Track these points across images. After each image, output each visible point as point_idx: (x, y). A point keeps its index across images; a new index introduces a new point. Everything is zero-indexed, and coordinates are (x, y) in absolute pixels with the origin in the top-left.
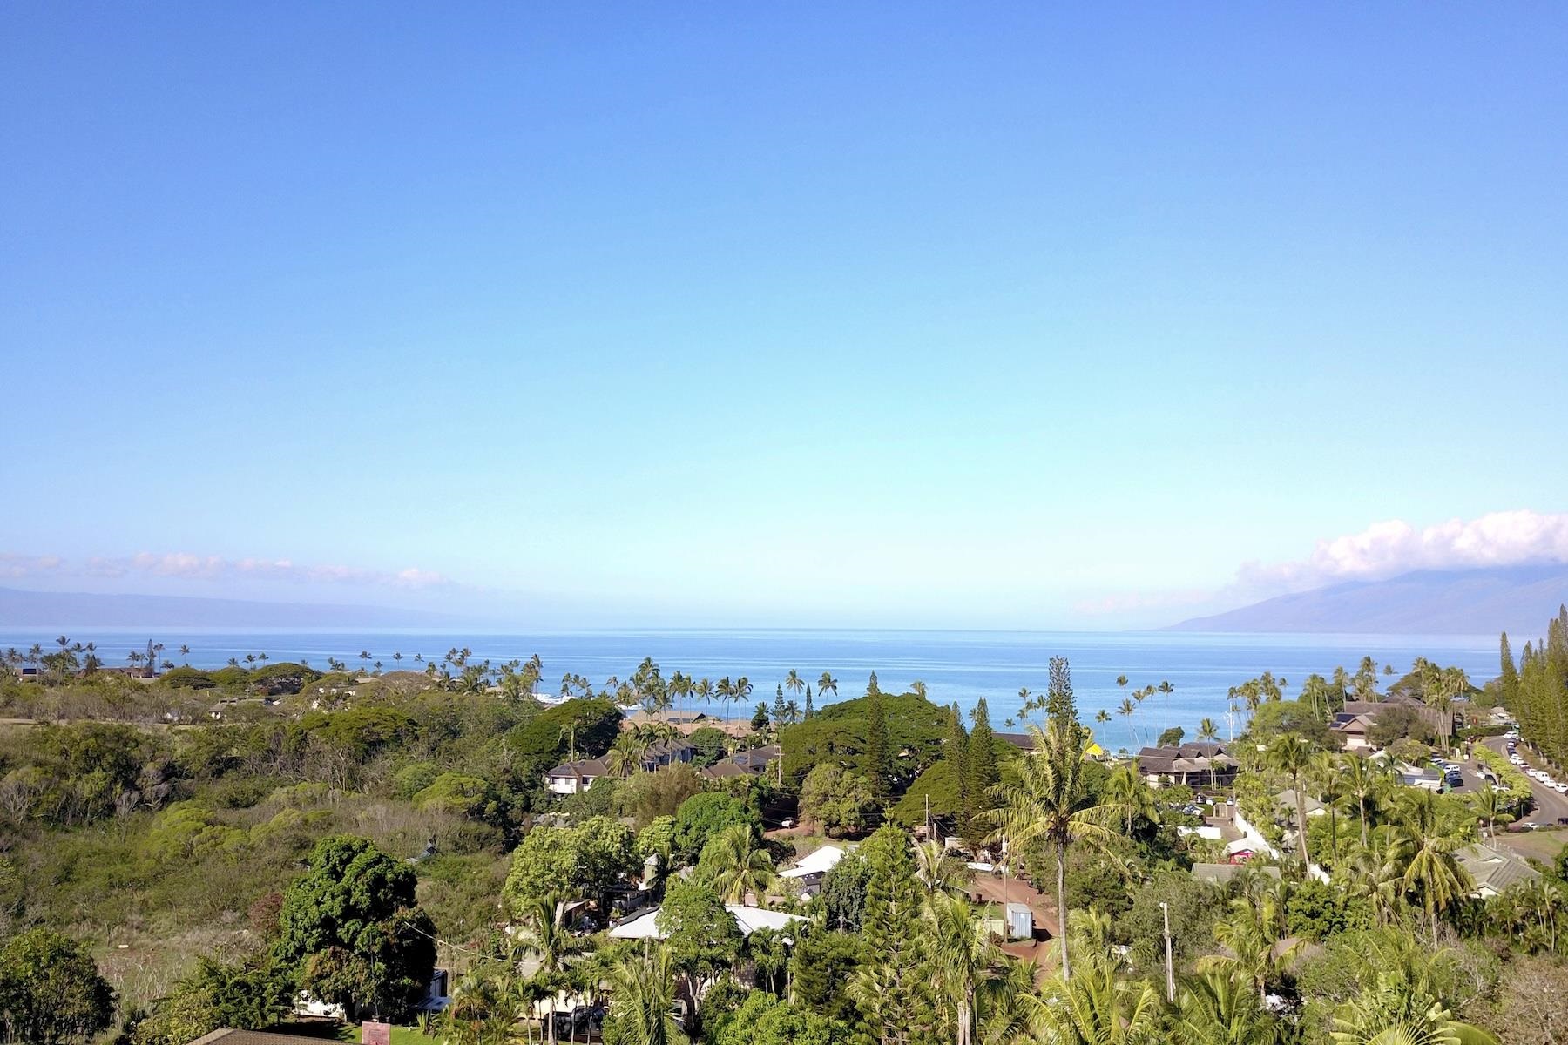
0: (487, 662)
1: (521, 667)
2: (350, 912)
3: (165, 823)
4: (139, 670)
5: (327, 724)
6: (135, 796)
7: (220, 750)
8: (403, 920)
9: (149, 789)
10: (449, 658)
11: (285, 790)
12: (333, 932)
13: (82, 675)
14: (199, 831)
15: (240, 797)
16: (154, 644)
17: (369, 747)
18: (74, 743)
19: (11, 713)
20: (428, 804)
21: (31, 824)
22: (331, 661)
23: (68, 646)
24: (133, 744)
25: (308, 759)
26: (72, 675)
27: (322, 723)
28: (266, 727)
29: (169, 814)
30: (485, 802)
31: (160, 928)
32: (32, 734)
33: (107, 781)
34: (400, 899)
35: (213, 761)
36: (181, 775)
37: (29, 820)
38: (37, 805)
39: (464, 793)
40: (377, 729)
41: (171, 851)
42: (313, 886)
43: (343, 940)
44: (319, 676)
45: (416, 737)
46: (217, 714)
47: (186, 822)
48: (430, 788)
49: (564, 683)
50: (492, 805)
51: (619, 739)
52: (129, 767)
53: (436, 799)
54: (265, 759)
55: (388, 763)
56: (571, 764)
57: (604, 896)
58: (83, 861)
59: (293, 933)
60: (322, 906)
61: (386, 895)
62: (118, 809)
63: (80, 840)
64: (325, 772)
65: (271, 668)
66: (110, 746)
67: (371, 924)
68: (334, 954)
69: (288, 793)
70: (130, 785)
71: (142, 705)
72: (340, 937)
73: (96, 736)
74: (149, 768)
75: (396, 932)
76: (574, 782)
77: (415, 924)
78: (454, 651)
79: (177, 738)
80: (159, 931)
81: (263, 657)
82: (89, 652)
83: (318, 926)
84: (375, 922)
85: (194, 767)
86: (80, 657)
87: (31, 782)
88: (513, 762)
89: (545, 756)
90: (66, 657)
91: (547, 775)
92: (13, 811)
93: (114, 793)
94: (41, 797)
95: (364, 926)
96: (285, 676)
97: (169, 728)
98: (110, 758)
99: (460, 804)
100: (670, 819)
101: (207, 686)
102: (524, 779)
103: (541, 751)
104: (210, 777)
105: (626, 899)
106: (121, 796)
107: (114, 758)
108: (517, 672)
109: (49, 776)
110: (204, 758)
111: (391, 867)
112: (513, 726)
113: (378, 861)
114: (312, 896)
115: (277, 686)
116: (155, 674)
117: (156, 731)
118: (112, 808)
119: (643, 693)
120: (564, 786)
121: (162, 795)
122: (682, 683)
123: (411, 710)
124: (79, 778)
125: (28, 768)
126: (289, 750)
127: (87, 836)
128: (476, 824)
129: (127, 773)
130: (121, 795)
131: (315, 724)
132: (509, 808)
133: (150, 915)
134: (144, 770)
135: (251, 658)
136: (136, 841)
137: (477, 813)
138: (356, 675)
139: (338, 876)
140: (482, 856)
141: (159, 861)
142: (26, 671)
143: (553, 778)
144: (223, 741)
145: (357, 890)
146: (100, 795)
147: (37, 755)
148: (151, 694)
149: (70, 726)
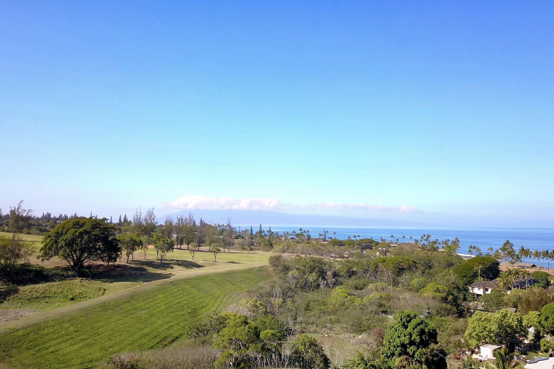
0: (437, 240)
1: (450, 242)
2: (412, 343)
3: (335, 293)
4: (322, 239)
5: (384, 261)
6: (325, 282)
7: (351, 268)
8: (434, 349)
9: (329, 280)
10: (422, 238)
11: (373, 284)
12: (406, 349)
13: (306, 240)
14: (346, 297)
15: (358, 286)
16: (326, 231)
17: (400, 271)
18: (307, 263)
19: (289, 251)
20: (425, 295)
21: (296, 288)
22: (381, 238)
23: (302, 231)
24: (324, 264)
25: (379, 273)
26: (303, 240)
27: (383, 261)
28: (364, 261)
29: (336, 290)
30: (448, 295)
31: (336, 330)
32: (295, 259)
33: (317, 276)
34: (431, 340)
35: (348, 272)
36: (338, 276)
37: (296, 287)
38: (298, 282)
39: (439, 291)
40: (402, 264)
41: (338, 303)
42: (396, 330)
43: (409, 354)
44: (378, 243)
45: (417, 268)
46: (346, 255)
47: (342, 293)
48: (425, 288)
49: (470, 249)
50: (450, 297)
51: (501, 274)
52: (323, 272)
53: (428, 292)
54: (364, 272)
55: (407, 277)
56: (480, 282)
57: (510, 344)
58: (311, 303)
59: (389, 347)
60: (400, 338)
61: (426, 338)
62: (321, 286)
63: (311, 296)
64: (385, 279)
65: (362, 240)
66: (317, 265)
67: (420, 349)
68: (406, 359)
69: (374, 286)
70: (324, 278)
71: (324, 251)
72: (408, 352)
73: (313, 261)
74: (329, 273)
75: (431, 354)
76: (482, 290)
77: (438, 352)
78: (424, 236)
79: (336, 263)
80: (336, 331)
81: (359, 236)
82: (307, 233)
83: (399, 347)
84: (422, 348)
85: (342, 273)
86: (305, 234)
87: (296, 275)
88: (455, 280)
89: (467, 278)
90: (301, 234)
91: (470, 286)
92: (291, 284)
93: (319, 281)
94: (299, 280)
95: (418, 349)
96: (366, 243)
97: (334, 260)
98: (317, 269)
99: (438, 296)
100: (538, 313)
101: (342, 245)
102: (461, 287)
103: (465, 276)
104: (347, 277)
105: (521, 347)
106: (322, 283)
107: (319, 269)
108: (449, 244)
109: (301, 273)
110: (345, 271)
111: (427, 326)
112: (453, 265)
113: (421, 323)
114: (396, 334)
115: (364, 246)
116: (326, 241)
117: (330, 260)
118: (318, 286)
119: (507, 255)
120: (478, 291)
121: (333, 283)
122: (525, 252)
123: (413, 257)
124: (309, 275)
125: (295, 271)
126: (372, 270)
127: (312, 294)
128: (445, 304)
129: (322, 274)
130: (321, 281)
131: (380, 261)
132: (457, 299)
133: (333, 325)
134: (327, 274)
135: (355, 237)
136: (327, 298)
137: (445, 300)
138: (389, 243)
139: (406, 327)
140: (450, 318)
141: (335, 306)
142: (291, 238)
143: (473, 287)
144: (351, 265)
145: (414, 334)
146: (315, 281)
147: (297, 266)
148: (327, 247)
149: (305, 257)
